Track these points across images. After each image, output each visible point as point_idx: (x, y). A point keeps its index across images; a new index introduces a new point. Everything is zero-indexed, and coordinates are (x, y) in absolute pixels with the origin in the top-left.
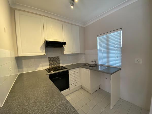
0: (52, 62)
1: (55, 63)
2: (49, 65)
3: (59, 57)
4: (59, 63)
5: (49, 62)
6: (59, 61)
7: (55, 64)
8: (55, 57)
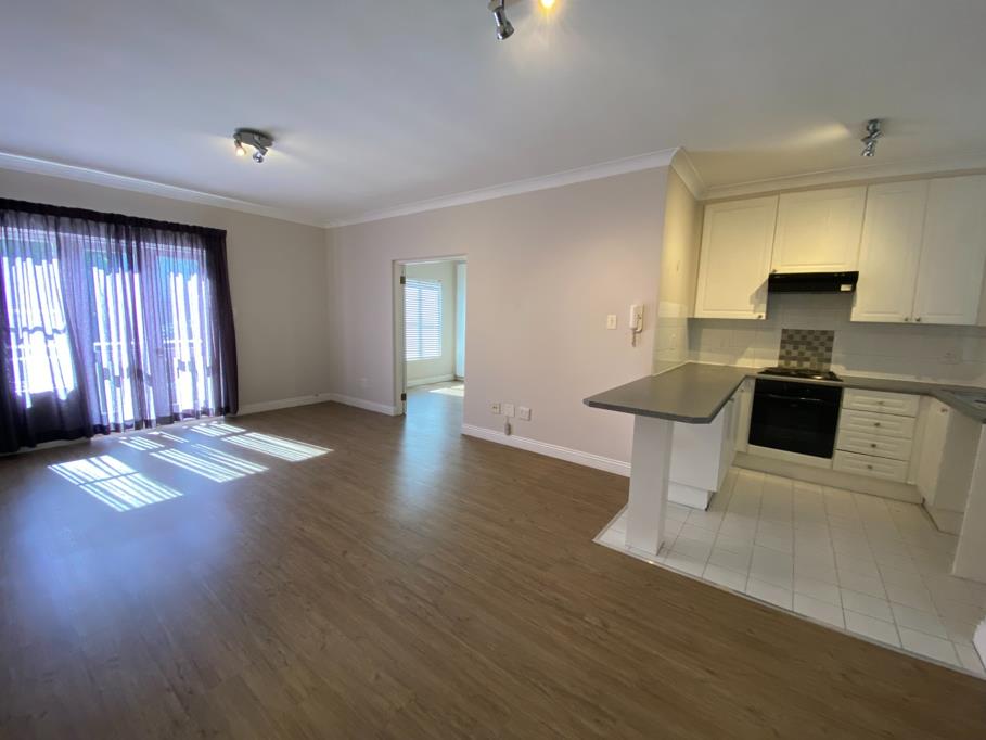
0: (795, 348)
1: (808, 354)
2: (781, 358)
3: (833, 332)
4: (829, 361)
5: (782, 347)
6: (830, 350)
7: (807, 360)
8: (811, 332)
